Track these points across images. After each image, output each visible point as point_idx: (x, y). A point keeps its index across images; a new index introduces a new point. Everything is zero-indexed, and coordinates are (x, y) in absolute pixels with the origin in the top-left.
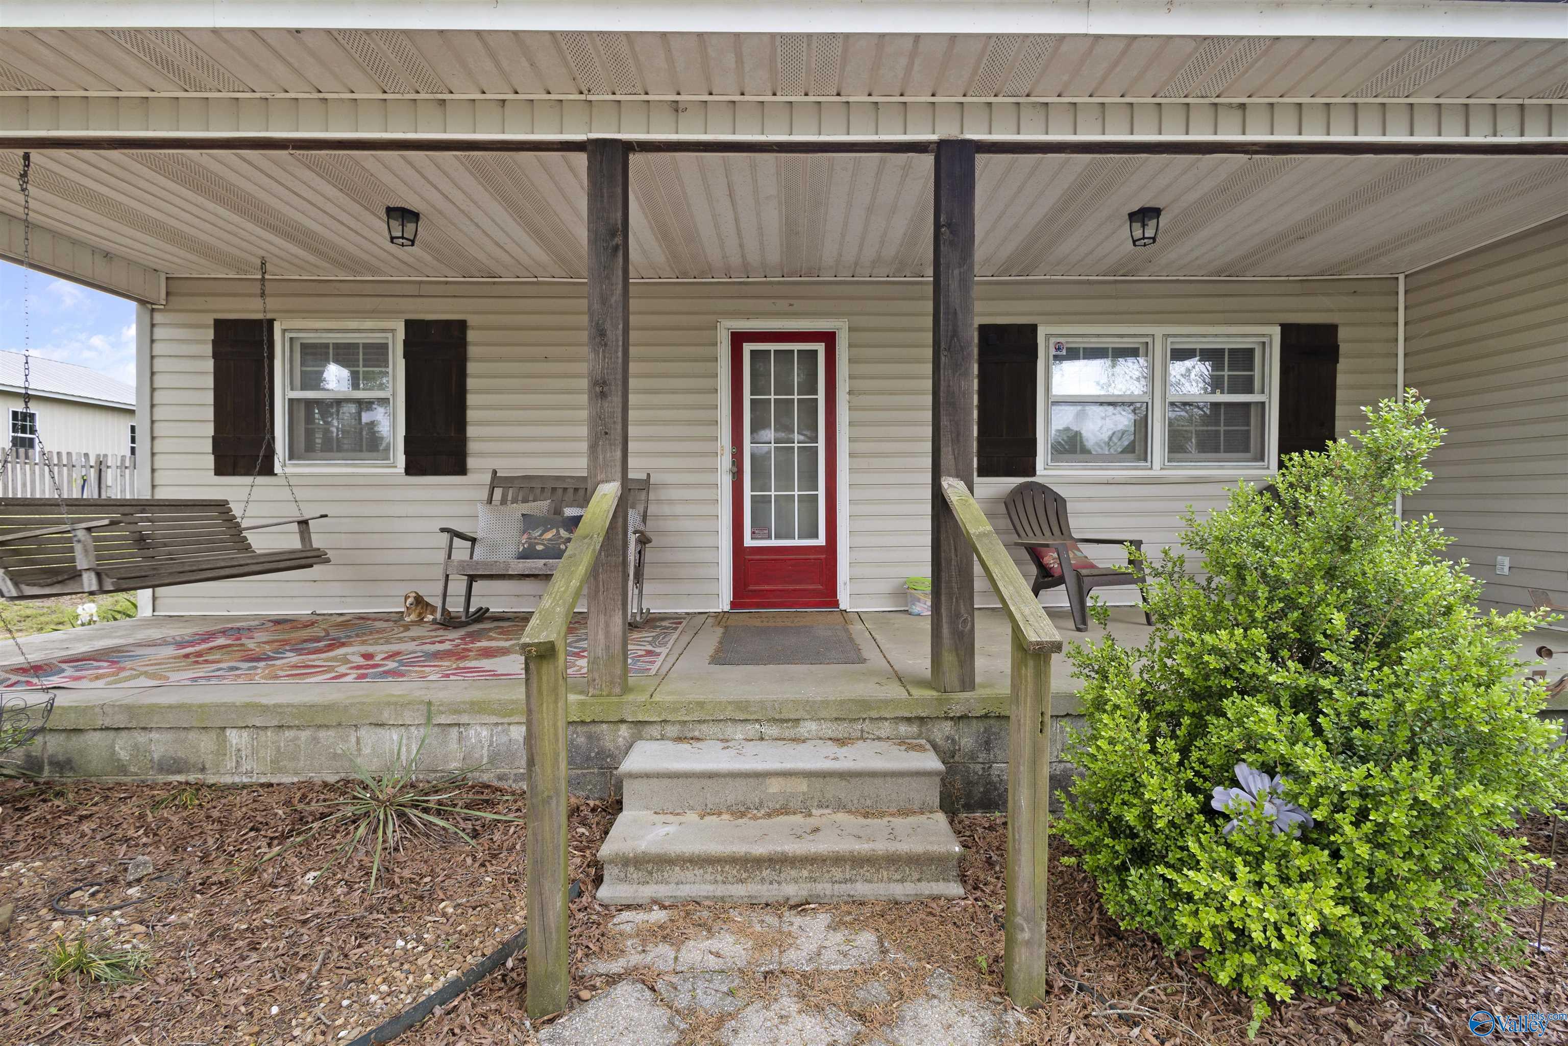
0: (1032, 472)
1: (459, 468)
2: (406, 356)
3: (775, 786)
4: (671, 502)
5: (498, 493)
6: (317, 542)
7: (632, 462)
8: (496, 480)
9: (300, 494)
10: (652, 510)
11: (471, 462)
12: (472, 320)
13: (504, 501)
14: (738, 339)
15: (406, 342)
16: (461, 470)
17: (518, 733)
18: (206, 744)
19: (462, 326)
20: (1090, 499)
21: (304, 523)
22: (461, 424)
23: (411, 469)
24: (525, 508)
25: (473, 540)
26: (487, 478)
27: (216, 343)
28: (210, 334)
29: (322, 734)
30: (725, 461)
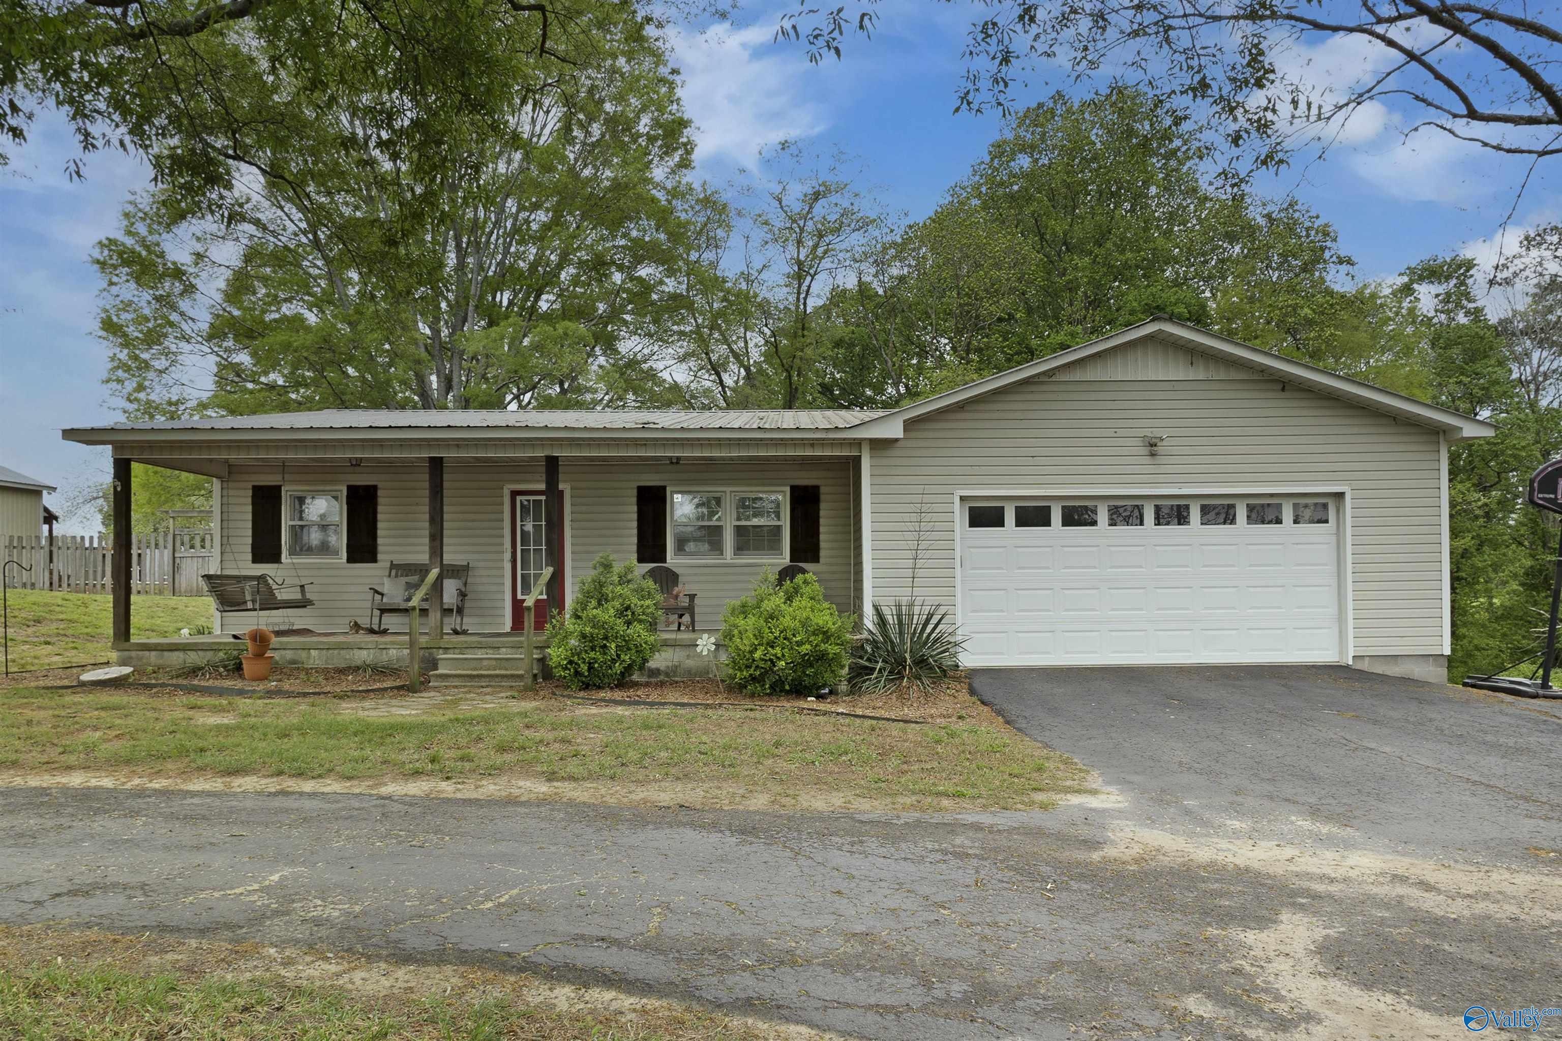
0: (665, 561)
1: (373, 559)
2: (348, 503)
3: (485, 663)
4: (481, 576)
5: (393, 572)
6: (308, 596)
7: (445, 556)
8: (393, 566)
9: (300, 573)
10: (469, 580)
11: (380, 557)
12: (380, 485)
13: (396, 576)
14: (514, 494)
15: (348, 497)
16: (374, 560)
17: (406, 652)
18: (304, 654)
19: (374, 488)
20: (695, 575)
21: (302, 587)
22: (374, 537)
23: (349, 560)
24: (409, 579)
25: (382, 595)
26: (388, 565)
27: (253, 497)
28: (250, 493)
29: (342, 652)
30: (508, 556)
